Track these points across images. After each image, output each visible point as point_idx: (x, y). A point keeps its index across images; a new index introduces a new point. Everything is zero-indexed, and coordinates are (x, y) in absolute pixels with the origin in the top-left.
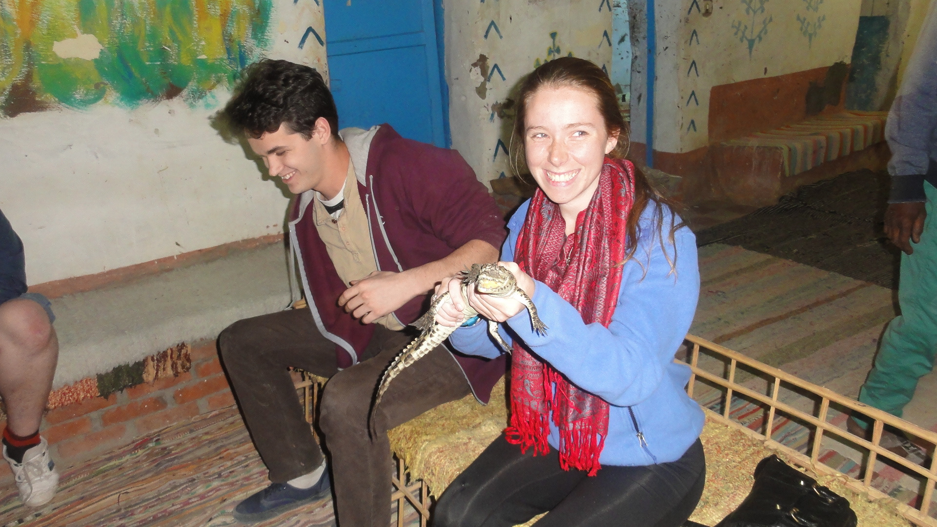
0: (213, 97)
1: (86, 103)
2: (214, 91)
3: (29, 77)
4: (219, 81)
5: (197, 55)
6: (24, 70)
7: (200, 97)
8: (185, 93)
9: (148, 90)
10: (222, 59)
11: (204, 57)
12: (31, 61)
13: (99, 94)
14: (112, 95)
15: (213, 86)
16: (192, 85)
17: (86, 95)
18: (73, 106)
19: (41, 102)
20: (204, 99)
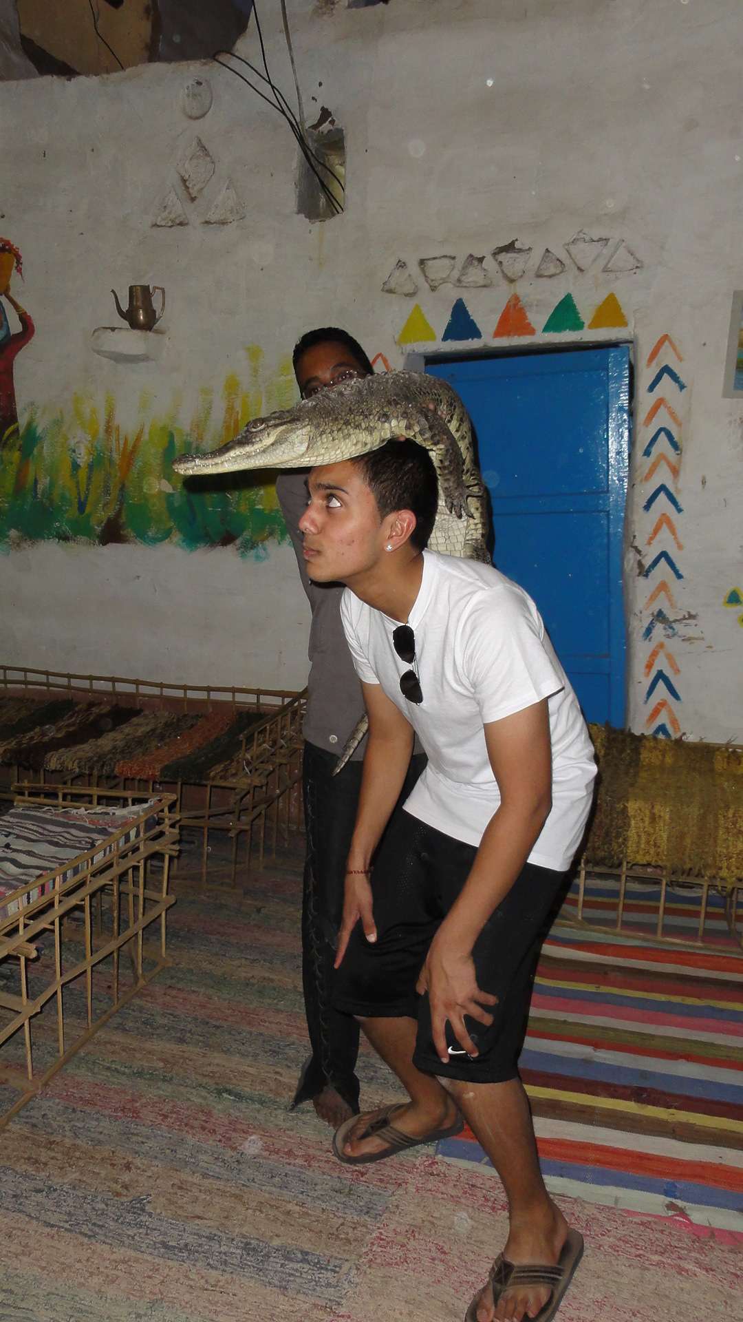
0: (265, 549)
1: (155, 540)
2: (266, 542)
3: (119, 512)
4: (271, 534)
5: (255, 505)
6: (117, 507)
7: (252, 548)
8: (238, 542)
9: (207, 535)
10: (277, 511)
11: (260, 507)
12: (122, 498)
13: (167, 535)
14: (177, 537)
15: (266, 538)
16: (247, 535)
17: (157, 533)
18: (144, 541)
19: (124, 535)
20: (255, 551)
